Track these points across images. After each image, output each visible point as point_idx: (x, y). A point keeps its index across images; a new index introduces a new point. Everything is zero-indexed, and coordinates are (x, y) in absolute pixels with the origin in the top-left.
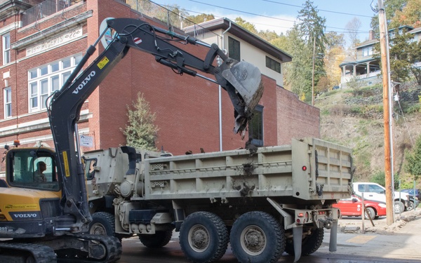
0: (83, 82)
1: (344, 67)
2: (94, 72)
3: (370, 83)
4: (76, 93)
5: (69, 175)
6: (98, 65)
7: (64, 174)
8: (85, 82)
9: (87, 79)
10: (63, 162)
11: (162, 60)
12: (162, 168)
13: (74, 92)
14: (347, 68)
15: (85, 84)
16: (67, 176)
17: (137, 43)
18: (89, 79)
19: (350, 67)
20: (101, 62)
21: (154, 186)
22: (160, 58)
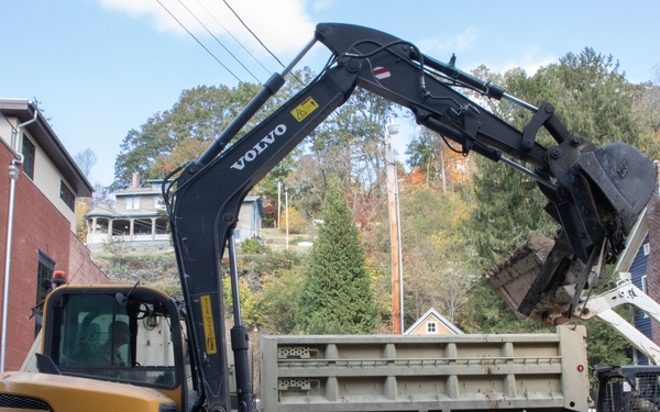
0: (257, 147)
1: (94, 219)
2: (284, 127)
3: (133, 250)
4: (240, 167)
5: (214, 351)
6: (294, 113)
7: (203, 349)
8: (262, 145)
9: (266, 139)
10: (201, 320)
11: (431, 119)
12: (308, 355)
13: (236, 166)
14: (99, 222)
15: (260, 150)
16: (210, 352)
17: (380, 76)
18: (271, 141)
19: (103, 222)
20: (300, 107)
21: (285, 387)
22: (427, 113)
